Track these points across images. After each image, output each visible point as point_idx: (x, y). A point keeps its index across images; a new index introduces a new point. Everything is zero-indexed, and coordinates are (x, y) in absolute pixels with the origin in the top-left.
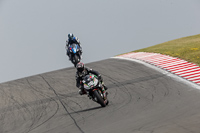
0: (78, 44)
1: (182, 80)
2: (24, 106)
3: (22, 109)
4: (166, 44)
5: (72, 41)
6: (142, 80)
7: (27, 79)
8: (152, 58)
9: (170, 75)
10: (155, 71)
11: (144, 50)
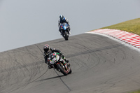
0: (67, 23)
1: (135, 48)
2: (25, 66)
3: (23, 69)
4: (124, 23)
5: (63, 21)
6: (107, 48)
7: (26, 47)
8: (114, 33)
9: (127, 45)
10: (116, 42)
11: (109, 28)
